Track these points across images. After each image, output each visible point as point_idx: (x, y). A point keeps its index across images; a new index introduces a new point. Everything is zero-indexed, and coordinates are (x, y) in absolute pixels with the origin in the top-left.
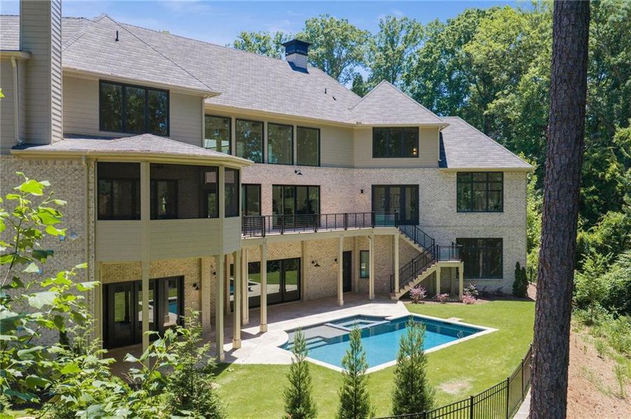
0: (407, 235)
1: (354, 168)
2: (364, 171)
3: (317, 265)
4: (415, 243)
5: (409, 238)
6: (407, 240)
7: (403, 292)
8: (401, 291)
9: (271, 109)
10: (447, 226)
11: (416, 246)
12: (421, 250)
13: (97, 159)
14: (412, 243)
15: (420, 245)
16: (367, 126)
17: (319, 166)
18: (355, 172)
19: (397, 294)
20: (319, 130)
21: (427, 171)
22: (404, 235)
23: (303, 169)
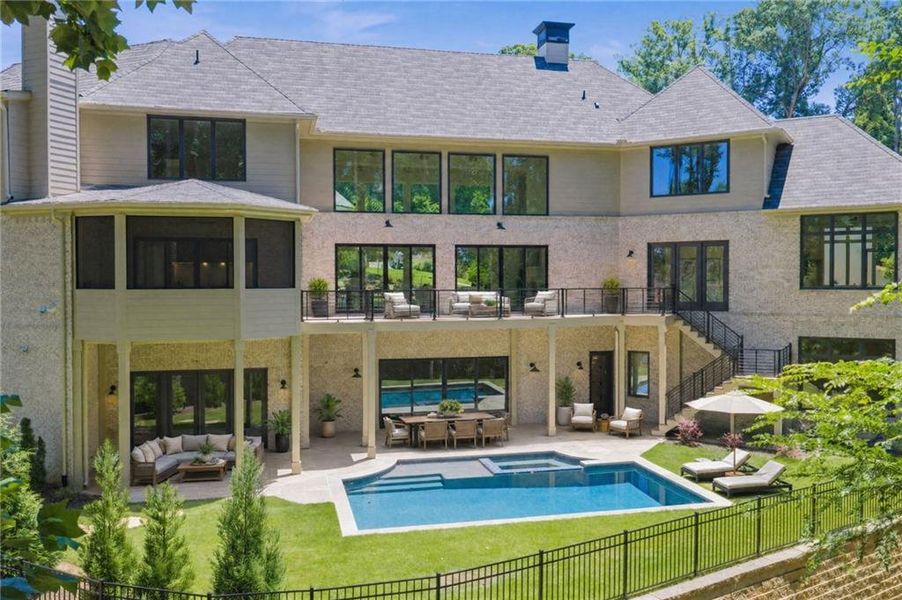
0: (694, 328)
1: (619, 216)
2: (635, 220)
3: (535, 370)
4: (708, 342)
5: (696, 334)
6: (694, 336)
7: (671, 425)
8: (668, 422)
9: (453, 133)
10: (779, 315)
11: (709, 347)
12: (717, 354)
13: (73, 214)
14: (701, 341)
15: (717, 345)
16: (638, 145)
17: (547, 214)
18: (621, 222)
19: (660, 427)
20: (547, 158)
21: (743, 216)
22: (689, 328)
23: (510, 221)
